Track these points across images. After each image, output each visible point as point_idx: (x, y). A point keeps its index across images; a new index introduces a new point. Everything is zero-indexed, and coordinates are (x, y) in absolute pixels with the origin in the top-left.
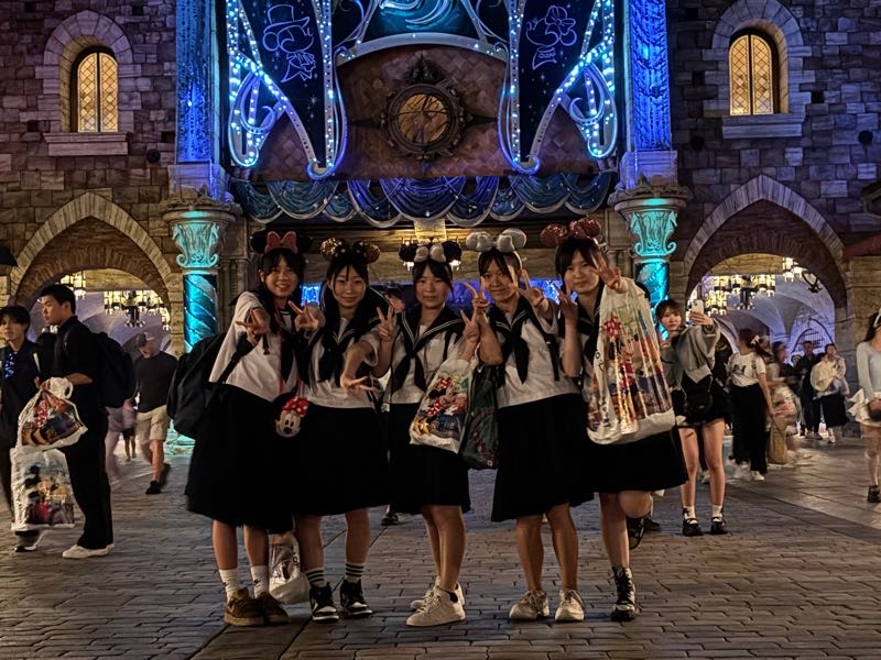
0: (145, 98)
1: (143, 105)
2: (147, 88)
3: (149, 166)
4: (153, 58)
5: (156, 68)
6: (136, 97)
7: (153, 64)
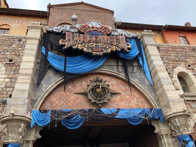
0: (6, 84)
1: (5, 86)
2: (8, 81)
3: (2, 105)
4: (12, 73)
5: (13, 76)
6: (3, 84)
7: (12, 75)
